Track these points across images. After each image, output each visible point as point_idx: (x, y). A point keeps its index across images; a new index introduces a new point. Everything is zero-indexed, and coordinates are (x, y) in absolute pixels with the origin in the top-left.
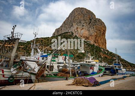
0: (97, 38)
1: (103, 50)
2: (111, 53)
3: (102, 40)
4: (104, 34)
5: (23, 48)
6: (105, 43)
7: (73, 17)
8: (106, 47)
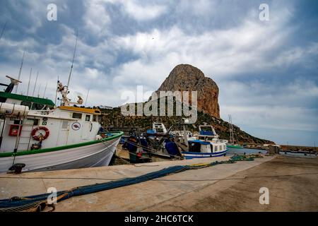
0: (207, 103)
1: (214, 119)
2: (227, 123)
3: (213, 105)
4: (216, 98)
5: (106, 116)
6: (218, 109)
7: (174, 77)
8: (218, 115)
